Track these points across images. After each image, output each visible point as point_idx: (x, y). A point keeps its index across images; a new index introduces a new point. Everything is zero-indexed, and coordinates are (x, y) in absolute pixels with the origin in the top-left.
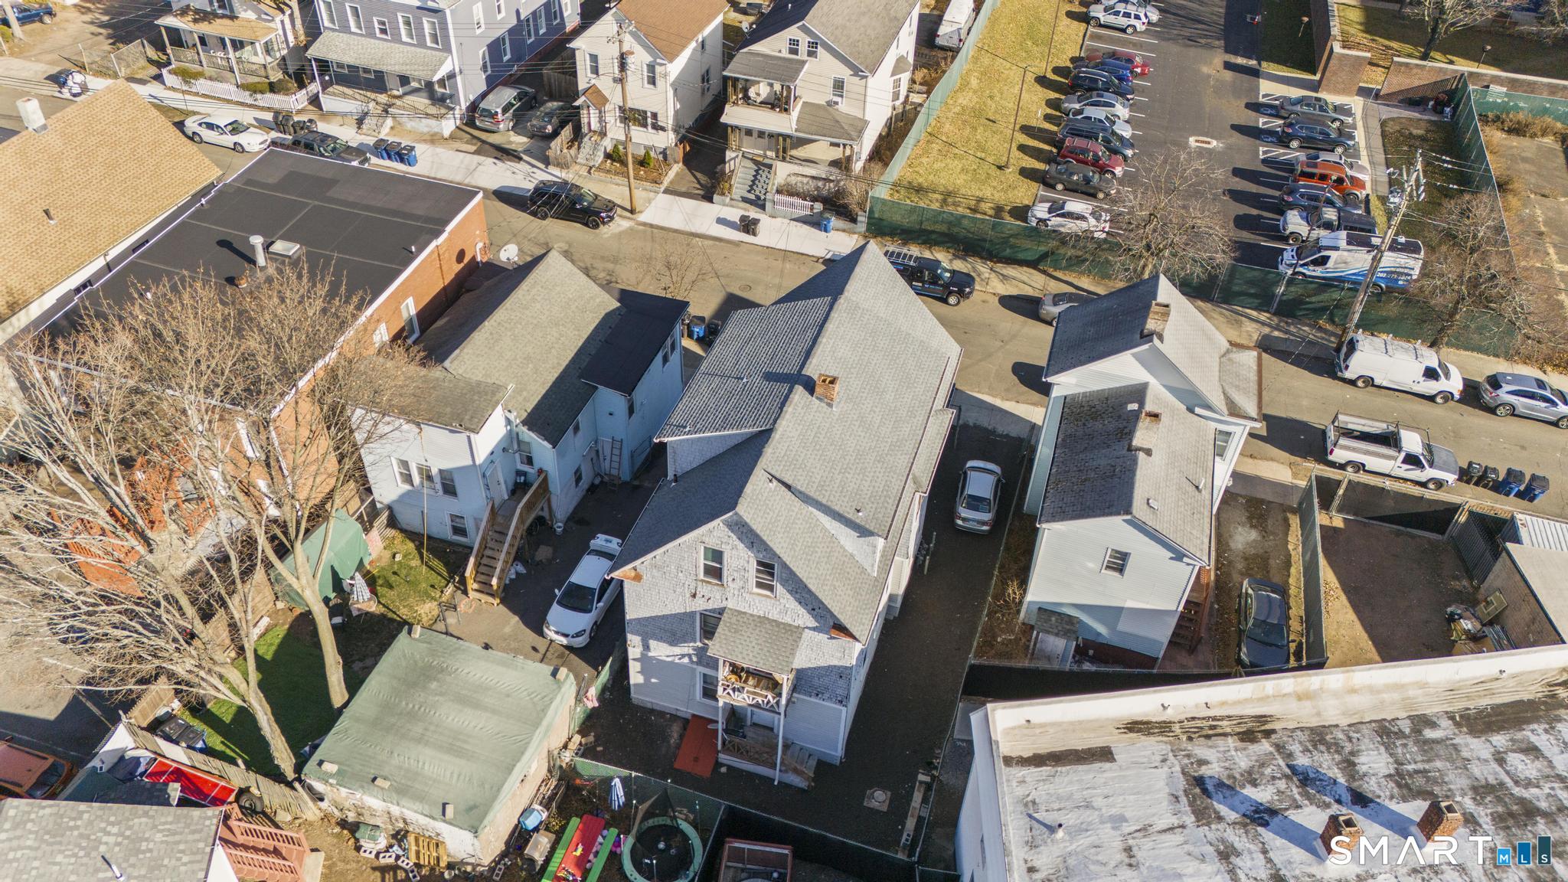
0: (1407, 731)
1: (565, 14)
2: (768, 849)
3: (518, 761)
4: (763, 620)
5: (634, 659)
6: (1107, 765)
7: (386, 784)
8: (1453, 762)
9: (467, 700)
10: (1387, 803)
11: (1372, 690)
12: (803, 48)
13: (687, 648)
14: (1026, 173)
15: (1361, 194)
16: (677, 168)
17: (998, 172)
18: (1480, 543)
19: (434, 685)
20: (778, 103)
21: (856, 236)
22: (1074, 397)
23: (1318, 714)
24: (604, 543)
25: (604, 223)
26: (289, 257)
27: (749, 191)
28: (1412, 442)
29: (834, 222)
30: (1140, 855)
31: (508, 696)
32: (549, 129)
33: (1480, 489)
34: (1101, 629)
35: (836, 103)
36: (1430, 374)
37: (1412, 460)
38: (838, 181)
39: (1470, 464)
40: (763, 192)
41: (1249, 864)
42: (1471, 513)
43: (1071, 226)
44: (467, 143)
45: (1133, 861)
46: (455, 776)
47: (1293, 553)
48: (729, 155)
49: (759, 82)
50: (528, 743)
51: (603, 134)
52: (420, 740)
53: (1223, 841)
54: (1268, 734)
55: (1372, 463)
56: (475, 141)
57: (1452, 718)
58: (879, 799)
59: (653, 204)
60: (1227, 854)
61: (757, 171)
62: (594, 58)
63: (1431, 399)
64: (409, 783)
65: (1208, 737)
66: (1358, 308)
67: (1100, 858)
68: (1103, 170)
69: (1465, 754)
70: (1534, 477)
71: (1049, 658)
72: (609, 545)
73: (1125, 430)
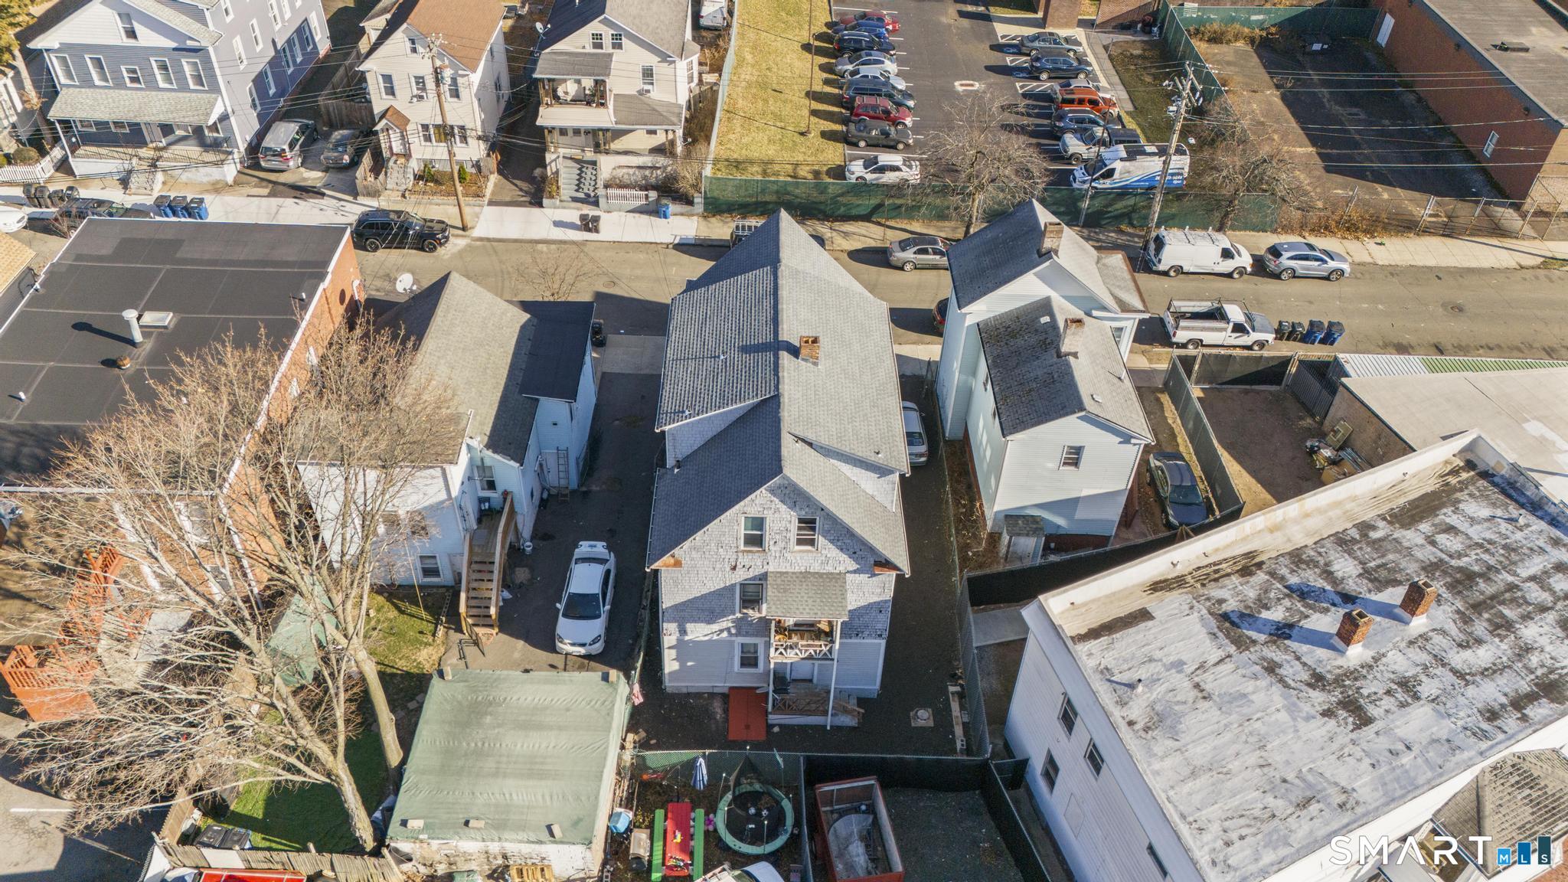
0: (1357, 537)
1: (317, 39)
2: (855, 784)
3: (604, 767)
4: (806, 575)
5: (669, 648)
6: (1150, 623)
7: (481, 824)
8: (1399, 552)
9: (530, 722)
10: (1368, 596)
11: (1320, 511)
12: (607, 41)
13: (726, 623)
14: (826, 135)
15: (1115, 111)
16: (494, 178)
17: (802, 138)
18: (1314, 384)
19: (488, 719)
20: (595, 97)
21: (695, 218)
22: (986, 322)
23: (1289, 540)
24: (589, 549)
25: (441, 244)
26: (165, 327)
27: (577, 191)
28: (1235, 313)
29: (673, 208)
30: (1208, 687)
31: (568, 710)
32: (346, 159)
33: (1291, 343)
34: (1060, 521)
35: (648, 91)
36: (1227, 254)
37: (1239, 328)
38: (665, 167)
39: (1280, 323)
40: (592, 189)
41: (1291, 670)
42: (1301, 362)
43: (890, 177)
44: (256, 186)
45: (1205, 694)
46: (548, 798)
47: (1174, 426)
48: (549, 157)
49: (565, 81)
50: (607, 748)
51: (407, 155)
52: (496, 774)
53: (1264, 659)
54: (1259, 565)
55: (1209, 337)
56: (264, 184)
57: (1384, 519)
58: (923, 717)
59: (482, 217)
60: (1271, 668)
61: (580, 169)
62: (388, 78)
63: (1230, 275)
64: (503, 817)
65: (1216, 580)
66: (1157, 208)
67: (1179, 698)
68: (895, 122)
69: (1406, 544)
70: (1331, 324)
71: (1021, 559)
72: (594, 549)
73: (1048, 341)
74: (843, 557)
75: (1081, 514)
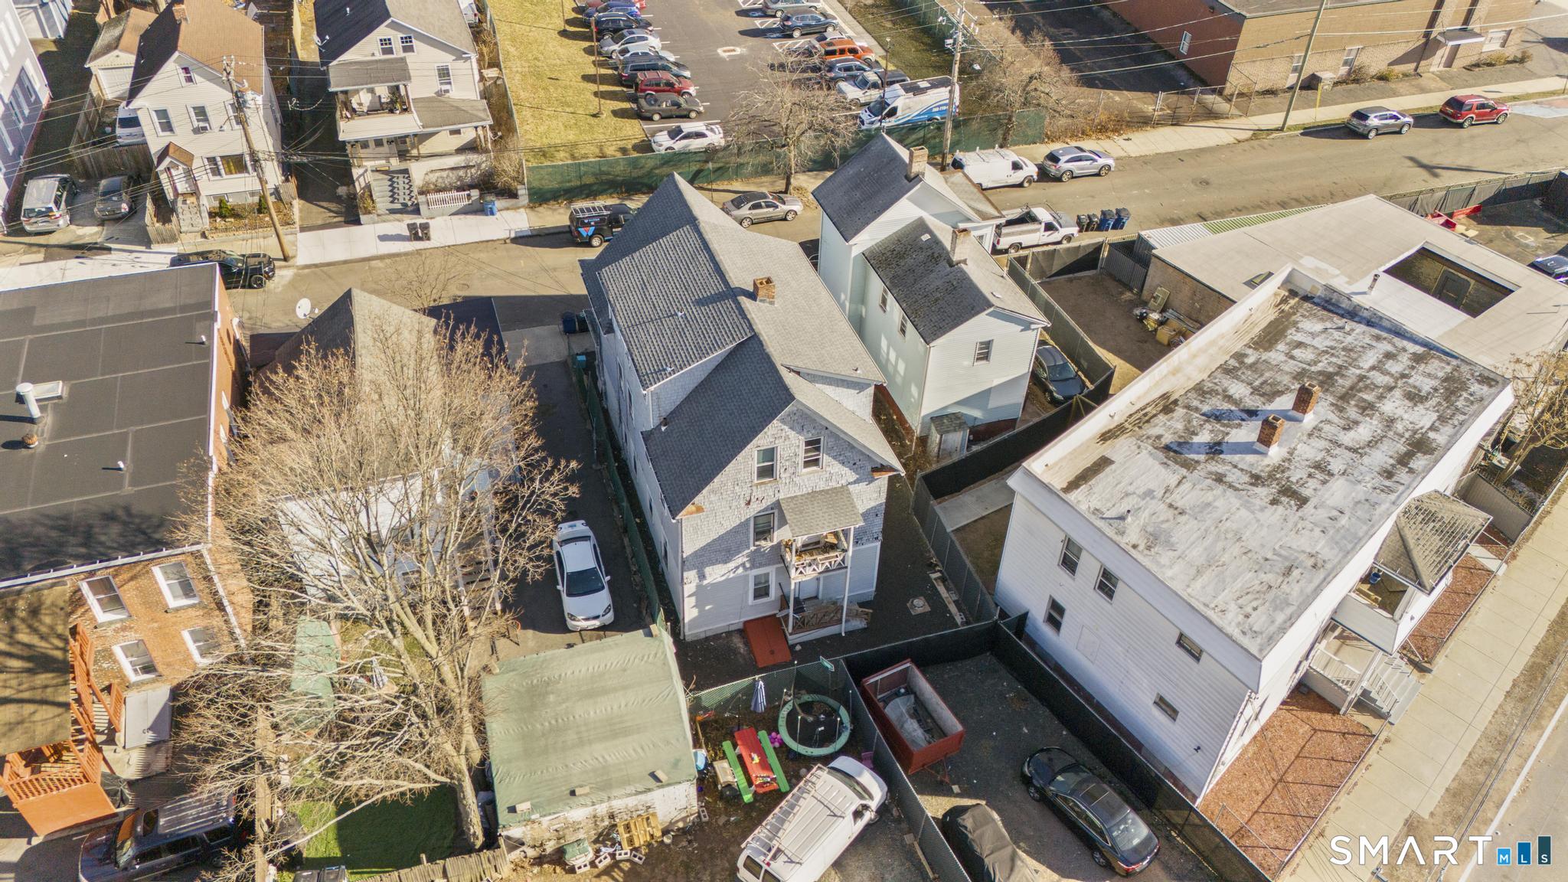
0: (1237, 365)
2: (895, 671)
3: (680, 709)
4: (813, 494)
5: (689, 596)
6: (1113, 467)
7: (587, 790)
8: (1272, 369)
9: (592, 691)
10: (1264, 408)
11: (1203, 351)
12: (397, 46)
13: (741, 559)
14: (619, 114)
16: (297, 204)
17: (596, 120)
19: (552, 698)
20: (397, 103)
21: (522, 210)
22: (871, 250)
23: (1189, 379)
25: (269, 278)
27: (392, 202)
28: (1043, 214)
29: (499, 203)
30: (1179, 504)
31: (625, 670)
32: (125, 207)
33: (1090, 233)
34: (977, 414)
35: (447, 91)
36: (1016, 166)
37: (1049, 227)
38: (479, 165)
39: (1079, 217)
40: (408, 198)
41: (1234, 477)
42: (1111, 245)
43: (696, 144)
44: (25, 253)
45: (1179, 510)
46: (640, 750)
48: (356, 172)
49: (357, 92)
50: (675, 693)
51: (196, 193)
52: (581, 743)
53: (1210, 473)
54: (1175, 402)
55: (1027, 239)
56: (35, 249)
57: (1250, 347)
58: (919, 605)
59: (299, 245)
60: (1219, 479)
61: (390, 180)
62: (162, 114)
63: (1020, 185)
64: (605, 778)
65: (1148, 421)
67: (1161, 519)
68: (680, 93)
69: (1274, 363)
70: (1118, 212)
72: (575, 529)
73: (936, 255)
74: (845, 471)
75: (993, 403)
